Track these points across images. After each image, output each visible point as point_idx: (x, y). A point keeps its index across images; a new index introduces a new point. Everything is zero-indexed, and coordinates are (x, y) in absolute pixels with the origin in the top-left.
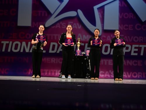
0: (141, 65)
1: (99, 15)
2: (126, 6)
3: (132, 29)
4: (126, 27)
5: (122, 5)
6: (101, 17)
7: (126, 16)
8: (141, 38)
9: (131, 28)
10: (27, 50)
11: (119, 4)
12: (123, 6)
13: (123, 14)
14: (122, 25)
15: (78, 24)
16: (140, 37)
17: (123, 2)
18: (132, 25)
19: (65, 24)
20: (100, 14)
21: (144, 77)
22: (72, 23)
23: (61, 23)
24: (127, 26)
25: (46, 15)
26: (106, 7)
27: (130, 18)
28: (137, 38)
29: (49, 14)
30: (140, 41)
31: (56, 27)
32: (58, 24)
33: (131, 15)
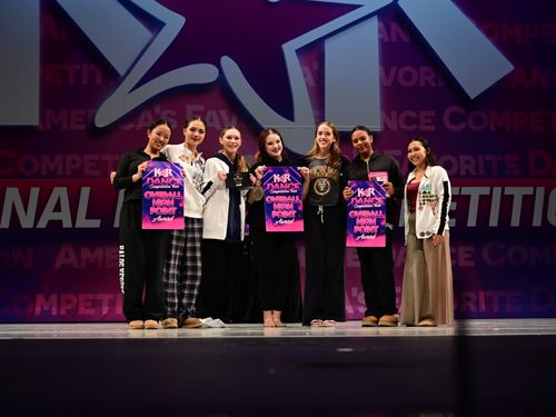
0: (471, 263)
1: (305, 76)
2: (405, 38)
3: (432, 128)
4: (409, 121)
5: (389, 36)
6: (312, 84)
7: (408, 77)
8: (467, 162)
9: (427, 124)
10: (27, 222)
11: (379, 31)
12: (394, 39)
13: (394, 69)
14: (394, 113)
15: (223, 113)
16: (463, 158)
17: (394, 25)
18: (432, 114)
19: (174, 113)
20: (309, 74)
21: (483, 307)
22: (201, 108)
23: (158, 109)
24: (413, 114)
25: (99, 80)
26: (329, 46)
27: (422, 84)
28: (453, 159)
29: (111, 78)
30: (463, 173)
31: (139, 126)
32: (148, 114)
33: (427, 74)
